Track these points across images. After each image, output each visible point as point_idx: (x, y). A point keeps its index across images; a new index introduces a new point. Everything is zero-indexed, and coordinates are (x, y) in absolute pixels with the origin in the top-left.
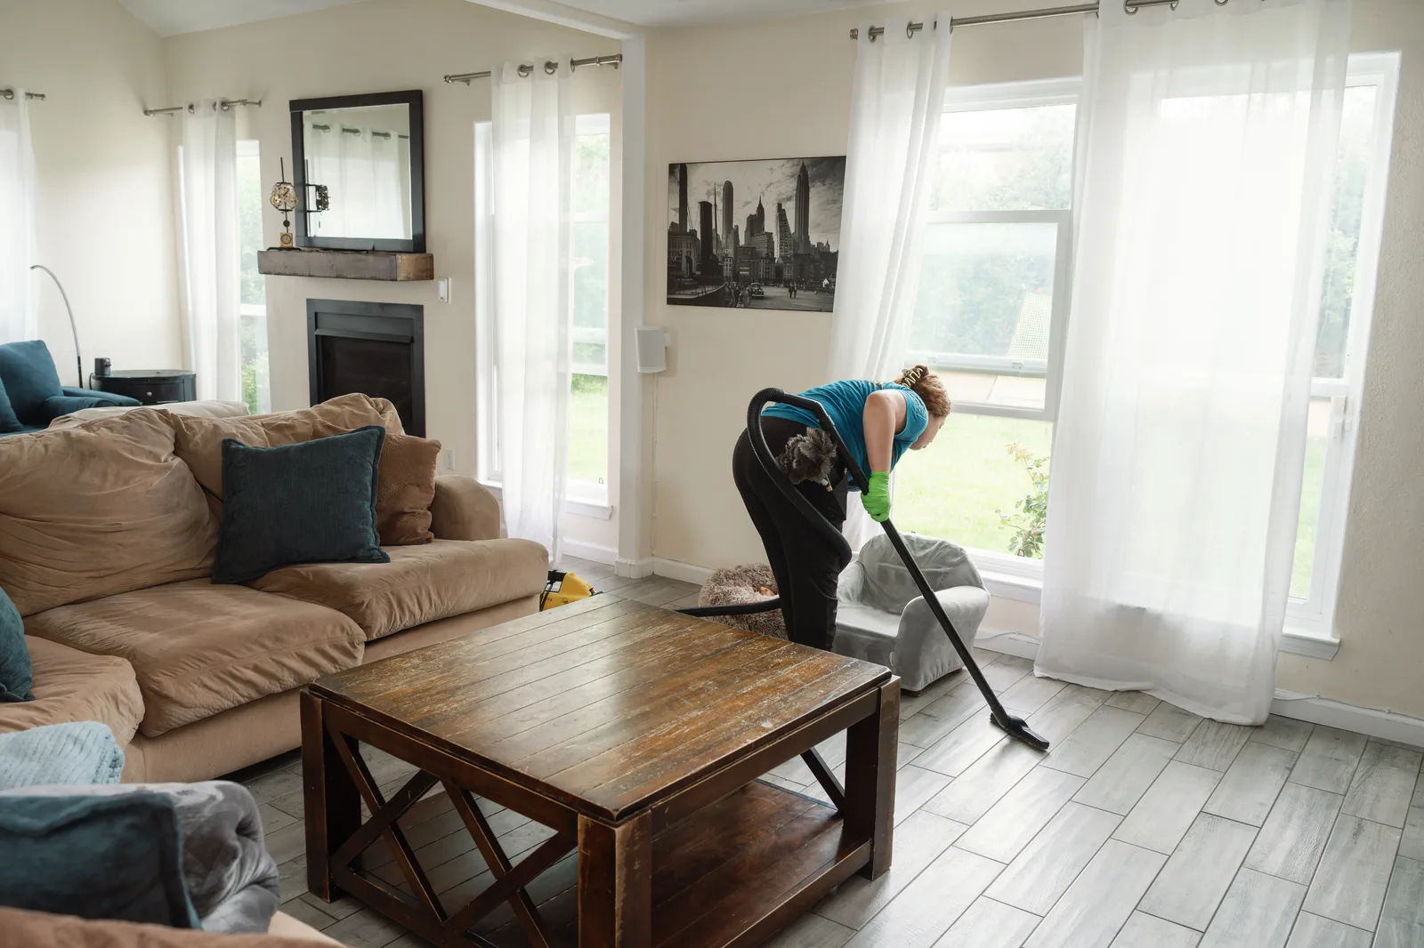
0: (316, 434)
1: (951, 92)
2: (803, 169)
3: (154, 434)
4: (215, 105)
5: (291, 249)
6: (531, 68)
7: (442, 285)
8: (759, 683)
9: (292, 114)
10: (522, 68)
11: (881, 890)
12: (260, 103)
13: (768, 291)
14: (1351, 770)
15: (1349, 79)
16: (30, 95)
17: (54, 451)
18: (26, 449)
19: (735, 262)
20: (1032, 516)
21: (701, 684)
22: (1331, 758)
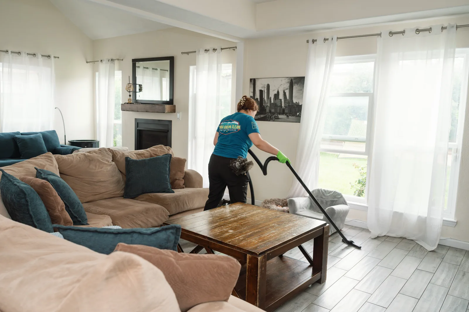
0: (151, 156)
1: (336, 58)
2: (292, 80)
3: (107, 155)
4: (109, 60)
5: (131, 103)
6: (209, 50)
7: (178, 115)
8: (289, 225)
9: (133, 63)
10: (206, 50)
11: (324, 286)
12: (122, 60)
13: (280, 116)
14: (461, 259)
15: (456, 56)
16: (55, 57)
17: (82, 159)
18: (75, 158)
19: (270, 107)
20: (360, 185)
21: (273, 225)
22: (455, 256)
